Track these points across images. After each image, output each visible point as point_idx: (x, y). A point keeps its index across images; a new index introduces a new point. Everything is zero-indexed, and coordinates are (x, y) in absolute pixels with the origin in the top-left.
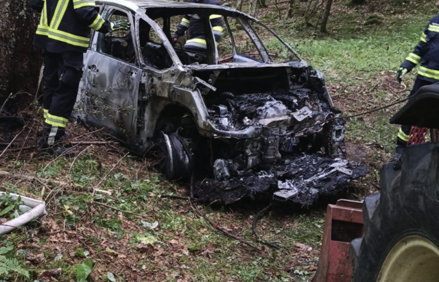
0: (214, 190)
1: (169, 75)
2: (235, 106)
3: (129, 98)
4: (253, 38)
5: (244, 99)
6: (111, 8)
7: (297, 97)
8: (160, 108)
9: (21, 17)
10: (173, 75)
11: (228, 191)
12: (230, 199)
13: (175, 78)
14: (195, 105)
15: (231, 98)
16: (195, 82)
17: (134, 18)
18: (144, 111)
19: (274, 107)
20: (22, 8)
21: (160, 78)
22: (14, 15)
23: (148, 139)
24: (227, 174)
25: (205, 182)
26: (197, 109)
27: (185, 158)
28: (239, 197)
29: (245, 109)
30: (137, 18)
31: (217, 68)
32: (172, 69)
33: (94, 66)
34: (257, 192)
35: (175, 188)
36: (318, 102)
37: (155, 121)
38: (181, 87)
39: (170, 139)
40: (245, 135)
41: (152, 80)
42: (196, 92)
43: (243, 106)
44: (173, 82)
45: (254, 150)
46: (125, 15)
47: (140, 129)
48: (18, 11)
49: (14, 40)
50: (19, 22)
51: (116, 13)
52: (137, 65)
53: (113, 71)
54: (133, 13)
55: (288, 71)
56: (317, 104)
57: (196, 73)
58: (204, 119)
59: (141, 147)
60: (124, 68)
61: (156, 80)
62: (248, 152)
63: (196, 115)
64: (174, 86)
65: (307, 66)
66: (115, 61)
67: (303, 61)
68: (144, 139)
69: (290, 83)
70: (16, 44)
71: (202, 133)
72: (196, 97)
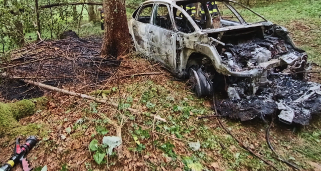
0: (232, 110)
1: (193, 36)
2: (236, 52)
3: (171, 49)
4: (233, 11)
5: (241, 48)
6: (159, 3)
7: (272, 43)
8: (189, 53)
9: (115, 12)
10: (196, 36)
11: (242, 111)
12: (244, 117)
13: (197, 38)
14: (212, 55)
15: (232, 47)
16: (211, 41)
17: (170, 7)
18: (180, 55)
19: (262, 52)
20: (115, 8)
21: (188, 38)
22: (112, 12)
23: (183, 70)
24: (239, 98)
25: (223, 102)
26: (214, 57)
27: (208, 85)
28: (252, 117)
29: (244, 55)
30: (172, 7)
31: (222, 30)
32: (195, 33)
33: (152, 32)
34: (265, 115)
35: (204, 104)
36: (285, 45)
37: (186, 61)
38: (202, 43)
39: (198, 74)
40: (251, 75)
41: (183, 39)
42: (212, 47)
43: (242, 53)
44: (196, 40)
45: (257, 83)
46: (165, 6)
47: (178, 65)
48: (114, 10)
49: (113, 23)
50: (114, 15)
51: (161, 5)
52: (174, 31)
53: (161, 34)
54: (169, 4)
55: (263, 28)
56: (284, 46)
57: (210, 35)
58: (220, 64)
59: (179, 74)
60: (167, 33)
61: (185, 40)
62: (253, 84)
63: (214, 61)
64: (197, 43)
65: (273, 24)
66: (163, 29)
67: (269, 22)
68: (181, 70)
69: (264, 34)
70: (114, 25)
71: (219, 72)
72: (213, 50)
